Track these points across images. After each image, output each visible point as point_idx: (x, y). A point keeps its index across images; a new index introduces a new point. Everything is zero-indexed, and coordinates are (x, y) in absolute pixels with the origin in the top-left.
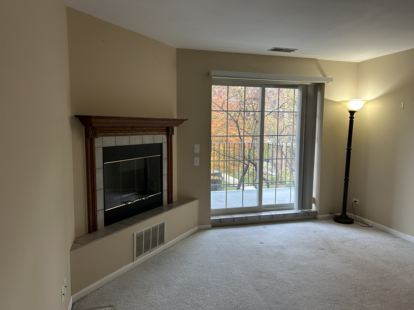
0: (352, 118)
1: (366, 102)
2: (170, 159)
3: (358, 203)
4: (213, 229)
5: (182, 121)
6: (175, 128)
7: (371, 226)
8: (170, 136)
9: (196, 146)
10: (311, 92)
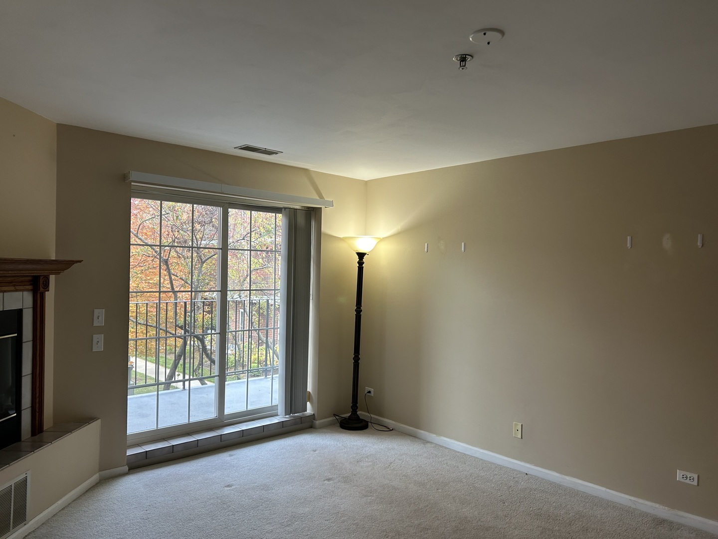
0: (361, 263)
1: (379, 240)
2: (38, 341)
3: (372, 394)
4: (132, 474)
5: (69, 264)
6: (52, 278)
7: (392, 430)
8: (40, 293)
9: (97, 312)
10: (301, 220)
